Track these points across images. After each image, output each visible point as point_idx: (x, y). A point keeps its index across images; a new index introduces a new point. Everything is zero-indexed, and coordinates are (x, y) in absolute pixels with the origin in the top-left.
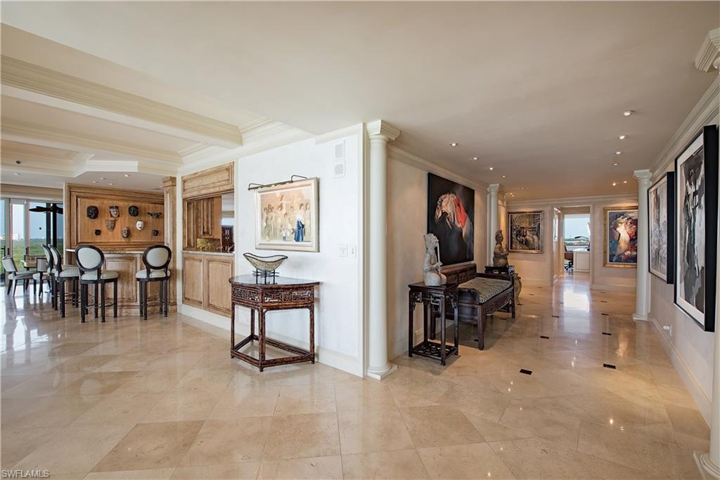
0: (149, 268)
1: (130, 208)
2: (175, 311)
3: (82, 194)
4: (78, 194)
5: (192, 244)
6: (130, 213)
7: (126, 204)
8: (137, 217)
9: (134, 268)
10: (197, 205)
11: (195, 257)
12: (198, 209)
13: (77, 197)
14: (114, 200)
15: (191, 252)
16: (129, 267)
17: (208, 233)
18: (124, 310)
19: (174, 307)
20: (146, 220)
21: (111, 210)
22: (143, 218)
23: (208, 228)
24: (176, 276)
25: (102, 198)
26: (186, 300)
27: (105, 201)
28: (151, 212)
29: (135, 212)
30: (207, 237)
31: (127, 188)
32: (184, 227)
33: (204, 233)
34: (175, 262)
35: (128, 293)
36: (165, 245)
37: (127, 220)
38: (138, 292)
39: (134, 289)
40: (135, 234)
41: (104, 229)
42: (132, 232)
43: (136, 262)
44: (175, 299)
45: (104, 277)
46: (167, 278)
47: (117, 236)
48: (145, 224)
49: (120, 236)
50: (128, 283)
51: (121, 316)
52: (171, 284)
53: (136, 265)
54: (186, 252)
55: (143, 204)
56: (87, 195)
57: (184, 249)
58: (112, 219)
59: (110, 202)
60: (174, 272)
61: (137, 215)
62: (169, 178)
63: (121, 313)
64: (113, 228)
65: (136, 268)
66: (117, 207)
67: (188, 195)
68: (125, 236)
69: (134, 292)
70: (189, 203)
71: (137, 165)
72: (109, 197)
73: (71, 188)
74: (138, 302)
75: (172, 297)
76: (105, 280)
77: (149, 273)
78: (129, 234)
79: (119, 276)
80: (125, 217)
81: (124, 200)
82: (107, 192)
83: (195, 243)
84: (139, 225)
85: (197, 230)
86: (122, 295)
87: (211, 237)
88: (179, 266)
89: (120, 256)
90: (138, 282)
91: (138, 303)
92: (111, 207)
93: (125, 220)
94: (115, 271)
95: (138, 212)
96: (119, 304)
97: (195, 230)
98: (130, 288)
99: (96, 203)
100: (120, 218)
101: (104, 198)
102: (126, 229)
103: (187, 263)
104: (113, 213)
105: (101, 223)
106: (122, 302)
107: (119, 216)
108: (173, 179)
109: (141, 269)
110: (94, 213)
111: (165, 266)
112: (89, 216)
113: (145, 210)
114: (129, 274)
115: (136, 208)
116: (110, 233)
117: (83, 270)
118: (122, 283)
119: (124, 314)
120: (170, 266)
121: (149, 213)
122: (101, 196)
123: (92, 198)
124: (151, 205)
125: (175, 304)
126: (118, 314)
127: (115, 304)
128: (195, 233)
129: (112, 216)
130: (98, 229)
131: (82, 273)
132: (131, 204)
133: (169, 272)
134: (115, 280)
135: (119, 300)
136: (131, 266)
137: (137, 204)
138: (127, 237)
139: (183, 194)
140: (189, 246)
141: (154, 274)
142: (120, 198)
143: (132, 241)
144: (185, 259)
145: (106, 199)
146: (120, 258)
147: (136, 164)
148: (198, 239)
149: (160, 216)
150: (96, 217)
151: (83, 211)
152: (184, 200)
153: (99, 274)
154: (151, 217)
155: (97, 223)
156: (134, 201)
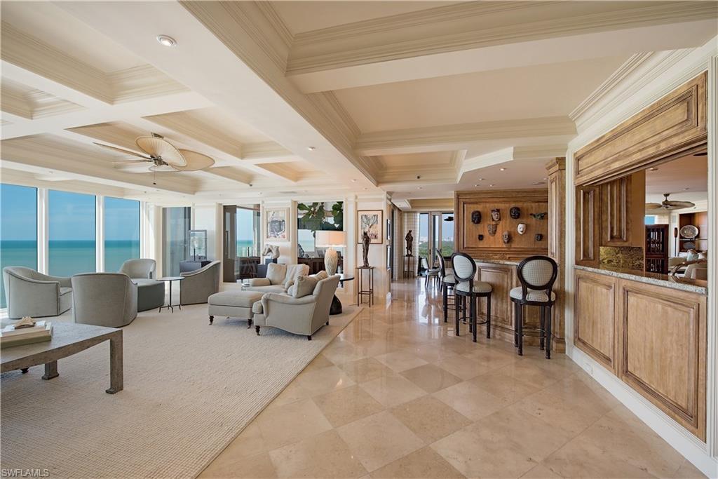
0: (526, 286)
1: (511, 211)
2: (563, 351)
3: (467, 200)
4: (464, 200)
5: (591, 255)
6: (511, 216)
7: (507, 205)
8: (518, 220)
9: (509, 282)
10: (601, 193)
11: (597, 277)
12: (601, 200)
13: (464, 204)
14: (496, 202)
15: (590, 269)
16: (503, 280)
17: (620, 237)
18: (498, 332)
19: (560, 345)
20: (529, 223)
21: (493, 214)
22: (524, 220)
23: (620, 230)
24: (564, 300)
25: (483, 202)
26: (578, 340)
27: (488, 205)
28: (534, 213)
29: (517, 214)
30: (619, 244)
31: (508, 188)
32: (578, 229)
33: (612, 237)
34: (562, 280)
35: (502, 312)
36: (550, 256)
37: (508, 224)
38: (513, 314)
39: (509, 308)
40: (516, 239)
41: (486, 234)
42: (513, 236)
43: (512, 275)
44: (563, 334)
45: (476, 289)
46: (550, 303)
47: (498, 242)
48: (527, 227)
49: (501, 241)
50: (502, 300)
51: (494, 337)
52: (557, 312)
53: (512, 279)
54: (582, 267)
55: (525, 204)
56: (472, 200)
57: (577, 263)
58: (494, 223)
59: (492, 205)
60: (561, 294)
61: (518, 217)
62: (555, 161)
63: (494, 334)
64: (494, 232)
65: (512, 283)
66: (498, 210)
67: (584, 179)
68: (506, 241)
69: (509, 313)
70: (587, 192)
71: (512, 151)
72: (491, 200)
73: (459, 195)
74: (514, 326)
75: (557, 330)
76: (477, 293)
77: (525, 293)
78: (510, 239)
79: (493, 290)
80: (506, 220)
81: (505, 202)
82: (489, 195)
83: (597, 253)
84: (520, 228)
85: (601, 234)
86: (496, 313)
87: (626, 244)
88: (569, 286)
89: (494, 265)
90: (513, 303)
91: (513, 328)
92: (493, 211)
93: (506, 223)
94: (489, 283)
95: (519, 214)
96: (492, 323)
97: (597, 232)
98: (505, 306)
99: (479, 208)
100: (501, 222)
101: (486, 202)
102: (506, 233)
103: (583, 285)
104: (494, 217)
105: (484, 228)
106: (495, 321)
107: (500, 220)
108: (561, 161)
109: (517, 286)
110: (478, 218)
111: (548, 287)
112: (473, 221)
113: (527, 210)
114: (503, 289)
115: (518, 209)
116: (492, 238)
117: (457, 279)
118: (496, 299)
119: (498, 337)
120: (556, 285)
121: (531, 214)
122: (484, 200)
123: (476, 203)
124: (533, 205)
125: (562, 340)
126: (491, 334)
127: (489, 322)
128: (597, 238)
129: (493, 220)
130: (481, 234)
131: (457, 282)
132: (513, 205)
133: (553, 294)
134: (488, 295)
135: (493, 317)
136: (506, 280)
137: (519, 205)
138: (508, 242)
139: (576, 178)
140: (586, 258)
141: (533, 296)
142: (501, 200)
143: (513, 246)
144: (578, 279)
145: (488, 202)
146: (494, 268)
147: (510, 150)
148: (601, 248)
149: (544, 216)
150: (479, 222)
151: (468, 216)
152: (578, 188)
153: (471, 286)
154: (534, 219)
155: (479, 228)
156: (515, 202)
